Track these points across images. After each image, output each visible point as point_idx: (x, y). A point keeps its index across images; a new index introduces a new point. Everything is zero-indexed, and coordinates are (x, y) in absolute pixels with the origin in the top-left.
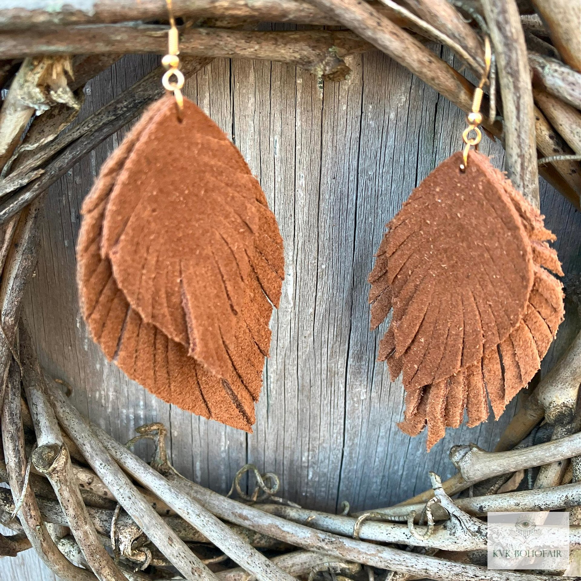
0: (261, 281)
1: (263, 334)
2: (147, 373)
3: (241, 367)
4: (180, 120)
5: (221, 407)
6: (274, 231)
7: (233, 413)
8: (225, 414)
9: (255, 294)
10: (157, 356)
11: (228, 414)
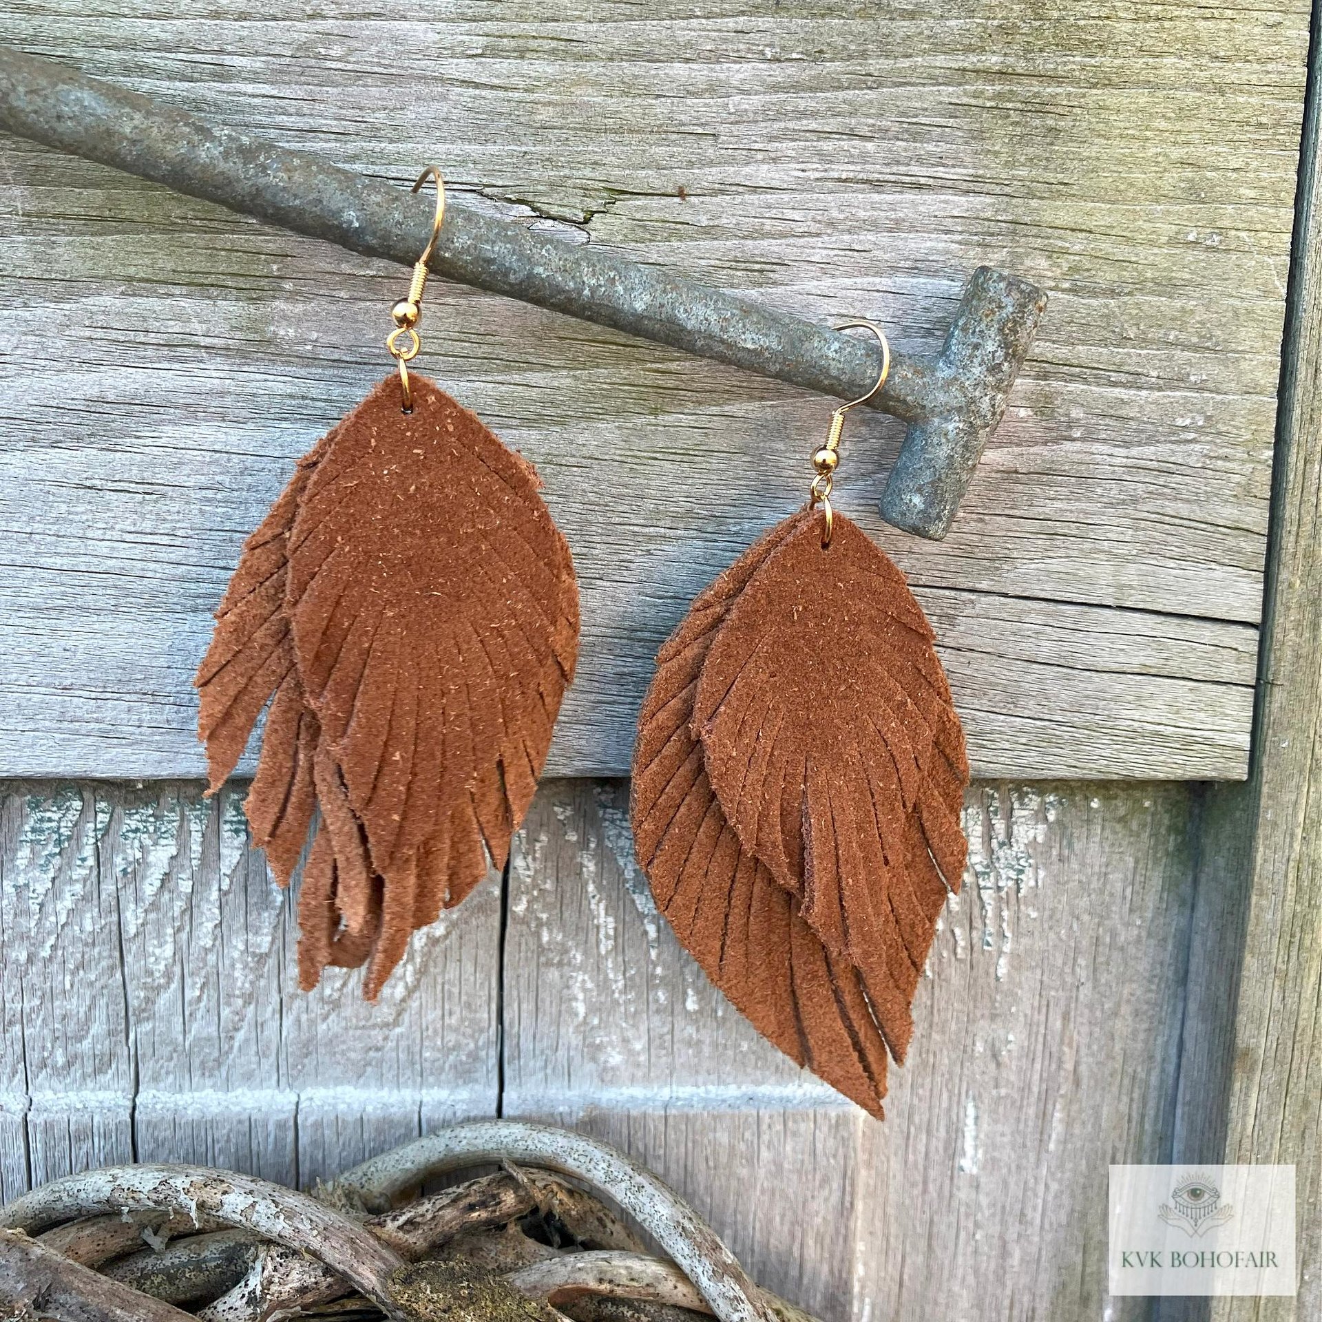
0: (928, 834)
1: (920, 932)
2: (710, 943)
3: (876, 985)
4: (825, 546)
5: (830, 1052)
6: (955, 749)
7: (851, 1070)
8: (837, 1068)
9: (914, 855)
10: (731, 919)
11: (842, 1069)
